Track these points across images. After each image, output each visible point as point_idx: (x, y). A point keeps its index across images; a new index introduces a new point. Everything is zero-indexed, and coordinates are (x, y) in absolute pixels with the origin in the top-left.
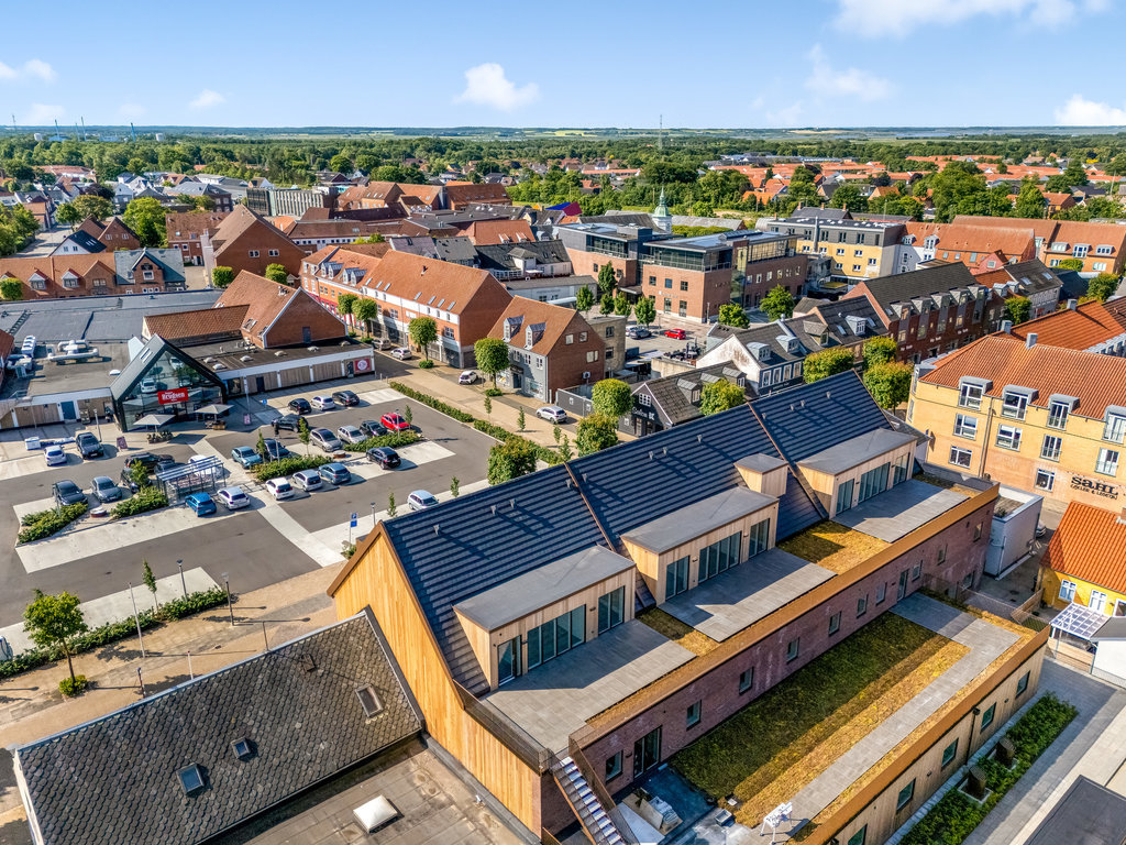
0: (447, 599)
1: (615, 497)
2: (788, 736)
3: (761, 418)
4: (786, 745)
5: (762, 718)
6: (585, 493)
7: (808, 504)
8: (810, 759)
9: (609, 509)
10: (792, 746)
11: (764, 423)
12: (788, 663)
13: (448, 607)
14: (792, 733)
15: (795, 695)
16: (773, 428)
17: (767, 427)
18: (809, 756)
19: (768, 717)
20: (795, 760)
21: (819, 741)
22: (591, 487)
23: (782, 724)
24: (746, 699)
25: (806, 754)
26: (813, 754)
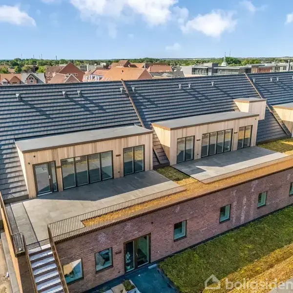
0: (12, 137)
1: (153, 103)
2: (254, 255)
3: (252, 81)
4: (251, 261)
5: (236, 241)
6: (131, 97)
7: (279, 127)
8: (271, 273)
9: (147, 108)
10: (256, 262)
11: (254, 84)
12: (258, 208)
13: (12, 141)
14: (257, 254)
15: (262, 229)
16: (259, 87)
17: (256, 86)
18: (269, 271)
19: (240, 241)
20: (257, 273)
21: (278, 261)
22: (137, 95)
23: (250, 247)
24: (224, 227)
25: (268, 269)
26: (273, 270)
